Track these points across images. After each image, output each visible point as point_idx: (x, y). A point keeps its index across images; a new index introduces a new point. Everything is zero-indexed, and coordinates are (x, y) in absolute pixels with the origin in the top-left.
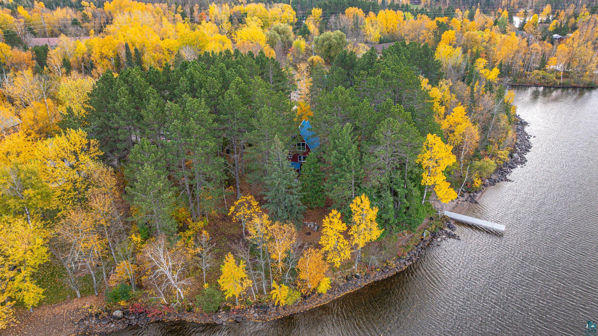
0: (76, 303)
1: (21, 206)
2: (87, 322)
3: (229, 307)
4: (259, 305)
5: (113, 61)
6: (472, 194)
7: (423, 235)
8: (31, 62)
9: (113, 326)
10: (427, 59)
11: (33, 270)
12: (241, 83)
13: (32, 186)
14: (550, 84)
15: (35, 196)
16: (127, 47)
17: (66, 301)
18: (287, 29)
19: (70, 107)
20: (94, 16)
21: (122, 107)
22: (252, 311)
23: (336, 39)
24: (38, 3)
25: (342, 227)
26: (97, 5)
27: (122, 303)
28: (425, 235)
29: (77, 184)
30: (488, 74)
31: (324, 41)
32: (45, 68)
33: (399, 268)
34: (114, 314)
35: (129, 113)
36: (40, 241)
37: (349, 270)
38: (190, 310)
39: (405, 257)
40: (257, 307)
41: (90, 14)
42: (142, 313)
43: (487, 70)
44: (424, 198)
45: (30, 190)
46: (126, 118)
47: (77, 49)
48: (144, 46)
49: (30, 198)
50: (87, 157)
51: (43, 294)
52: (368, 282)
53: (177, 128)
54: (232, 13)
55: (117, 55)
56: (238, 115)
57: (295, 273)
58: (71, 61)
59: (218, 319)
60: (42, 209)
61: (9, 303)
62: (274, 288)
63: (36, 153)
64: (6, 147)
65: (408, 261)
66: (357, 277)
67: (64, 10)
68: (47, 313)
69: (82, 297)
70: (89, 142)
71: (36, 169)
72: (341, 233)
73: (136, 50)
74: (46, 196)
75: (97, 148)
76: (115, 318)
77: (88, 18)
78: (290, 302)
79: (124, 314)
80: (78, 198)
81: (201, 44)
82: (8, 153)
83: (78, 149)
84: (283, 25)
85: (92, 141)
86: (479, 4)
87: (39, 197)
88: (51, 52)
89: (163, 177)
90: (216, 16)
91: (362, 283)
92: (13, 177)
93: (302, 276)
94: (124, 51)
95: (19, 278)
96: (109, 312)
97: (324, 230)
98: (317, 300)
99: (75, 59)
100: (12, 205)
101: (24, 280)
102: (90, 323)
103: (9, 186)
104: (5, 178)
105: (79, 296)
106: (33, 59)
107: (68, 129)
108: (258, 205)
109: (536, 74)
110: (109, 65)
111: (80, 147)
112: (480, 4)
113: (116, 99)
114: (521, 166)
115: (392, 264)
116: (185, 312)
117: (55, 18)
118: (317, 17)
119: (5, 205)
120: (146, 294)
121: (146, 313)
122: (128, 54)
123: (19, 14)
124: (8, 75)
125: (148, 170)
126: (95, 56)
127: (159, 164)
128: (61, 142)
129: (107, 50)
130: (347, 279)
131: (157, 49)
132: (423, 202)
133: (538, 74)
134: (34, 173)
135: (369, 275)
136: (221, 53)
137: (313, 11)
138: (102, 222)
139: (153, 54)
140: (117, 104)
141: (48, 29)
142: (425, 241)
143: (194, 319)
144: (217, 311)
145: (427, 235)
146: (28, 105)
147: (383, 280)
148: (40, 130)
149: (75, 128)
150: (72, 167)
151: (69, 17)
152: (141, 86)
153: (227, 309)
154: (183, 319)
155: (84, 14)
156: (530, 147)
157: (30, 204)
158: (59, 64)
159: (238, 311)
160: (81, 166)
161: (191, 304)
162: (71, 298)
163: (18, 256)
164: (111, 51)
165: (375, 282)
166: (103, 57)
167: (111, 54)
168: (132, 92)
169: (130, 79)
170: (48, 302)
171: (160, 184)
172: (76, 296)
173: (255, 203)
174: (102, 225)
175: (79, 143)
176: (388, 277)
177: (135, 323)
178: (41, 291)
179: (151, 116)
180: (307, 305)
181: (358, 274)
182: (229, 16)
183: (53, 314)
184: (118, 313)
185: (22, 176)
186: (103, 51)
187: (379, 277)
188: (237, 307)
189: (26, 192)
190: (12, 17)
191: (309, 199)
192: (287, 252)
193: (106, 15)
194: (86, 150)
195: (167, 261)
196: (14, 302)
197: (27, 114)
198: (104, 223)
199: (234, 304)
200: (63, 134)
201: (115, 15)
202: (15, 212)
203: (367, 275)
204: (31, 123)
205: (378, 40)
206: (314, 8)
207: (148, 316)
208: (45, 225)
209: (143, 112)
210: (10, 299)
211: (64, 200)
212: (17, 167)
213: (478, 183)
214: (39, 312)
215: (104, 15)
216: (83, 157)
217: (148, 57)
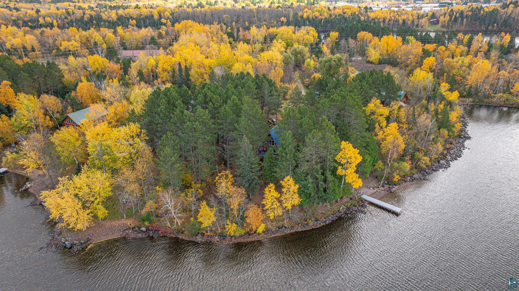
0: (123, 221)
1: (101, 164)
2: (127, 231)
3: (204, 234)
4: (221, 235)
5: (171, 73)
6: (391, 186)
7: (340, 208)
8: (119, 71)
9: (140, 235)
10: (387, 84)
11: (103, 200)
12: (235, 100)
13: (108, 154)
14: (514, 106)
15: (108, 159)
16: (180, 64)
17: (118, 219)
18: (303, 50)
19: (133, 109)
20: (167, 33)
21: (161, 111)
22: (217, 237)
23: (335, 61)
24: (132, 20)
25: (276, 194)
26: (172, 21)
27: (147, 223)
28: (341, 208)
29: (132, 155)
30: (449, 96)
31: (326, 62)
32: (127, 76)
33: (315, 226)
34: (141, 229)
35: (165, 115)
36: (108, 184)
37: (282, 223)
38: (182, 233)
39: (321, 220)
40: (220, 236)
41: (164, 33)
42: (156, 230)
43: (450, 93)
44: (343, 183)
45: (106, 156)
46: (163, 118)
47: (149, 63)
48: (191, 63)
49: (106, 161)
50: (139, 140)
51: (107, 213)
52: (292, 231)
53: (189, 127)
54: (266, 34)
55: (174, 69)
56: (229, 121)
57: (243, 218)
58: (144, 71)
59: (196, 239)
60: (112, 167)
61: (91, 214)
62: (228, 224)
63: (112, 135)
64: (97, 130)
65: (323, 223)
66: (285, 227)
67: (147, 29)
68: (108, 224)
69: (126, 218)
70: (141, 131)
71: (110, 145)
72: (276, 199)
73: (186, 67)
74: (115, 160)
75: (145, 135)
76: (142, 231)
77: (162, 35)
78: (237, 234)
79: (147, 230)
80: (132, 163)
81: (230, 64)
82: (98, 134)
83: (134, 135)
84: (301, 47)
85: (143, 130)
86: (495, 24)
87: (110, 160)
88: (133, 65)
89: (176, 154)
90: (254, 37)
91: (288, 232)
92: (98, 148)
93: (248, 220)
94: (178, 67)
95: (96, 202)
96: (139, 228)
97: (265, 195)
98: (256, 237)
99: (146, 70)
100: (97, 164)
101: (98, 204)
102: (129, 232)
103: (96, 153)
104: (95, 148)
105: (125, 217)
106: (121, 69)
107: (130, 123)
108: (232, 177)
109: (500, 97)
110: (168, 76)
111: (136, 134)
112: (497, 25)
113: (159, 106)
114: (443, 170)
115: (311, 223)
116: (180, 233)
117: (140, 36)
118: (334, 38)
119: (93, 163)
120: (159, 220)
121: (159, 231)
122: (180, 69)
123: (118, 32)
124: (105, 82)
125: (168, 150)
126: (159, 70)
127: (176, 147)
128: (126, 130)
129: (167, 66)
130: (279, 228)
131: (201, 66)
132: (342, 186)
133: (502, 97)
134: (109, 147)
135: (293, 227)
136: (237, 74)
137: (331, 34)
138: (141, 177)
139: (197, 70)
140: (159, 109)
141: (134, 43)
142: (340, 212)
143: (184, 237)
144: (197, 235)
145: (343, 209)
146: (112, 104)
147: (302, 232)
148: (117, 120)
149: (134, 122)
150: (131, 145)
151: (149, 34)
152: (175, 99)
153: (203, 235)
154: (177, 237)
155: (160, 32)
156: (460, 156)
157: (106, 163)
158: (136, 74)
159: (208, 236)
160: (135, 145)
161: (183, 229)
162: (121, 218)
163: (97, 190)
164: (169, 66)
165: (296, 232)
166: (164, 70)
167: (169, 69)
168: (169, 102)
169: (169, 94)
170: (109, 219)
171: (173, 159)
172: (124, 218)
173: (230, 176)
174: (141, 179)
175: (135, 131)
176: (306, 231)
177: (152, 235)
178: (107, 212)
179: (176, 119)
180: (249, 239)
181: (286, 226)
182: (264, 36)
183: (111, 225)
184: (144, 229)
185: (103, 148)
186: (164, 67)
187: (300, 229)
188: (209, 234)
189: (104, 157)
190: (113, 35)
191: (267, 177)
192: (239, 205)
193: (176, 33)
194: (138, 136)
195: (171, 201)
196: (93, 214)
197: (111, 110)
198: (142, 178)
199: (207, 232)
200: (127, 125)
201: (181, 33)
202: (98, 167)
203: (292, 227)
204: (113, 115)
205: (377, 61)
206: (332, 32)
207: (159, 232)
208: (112, 177)
209: (172, 115)
210: (92, 212)
211: (124, 163)
212: (101, 142)
213: (397, 178)
214: (104, 223)
215: (174, 34)
216: (137, 140)
217: (194, 72)
